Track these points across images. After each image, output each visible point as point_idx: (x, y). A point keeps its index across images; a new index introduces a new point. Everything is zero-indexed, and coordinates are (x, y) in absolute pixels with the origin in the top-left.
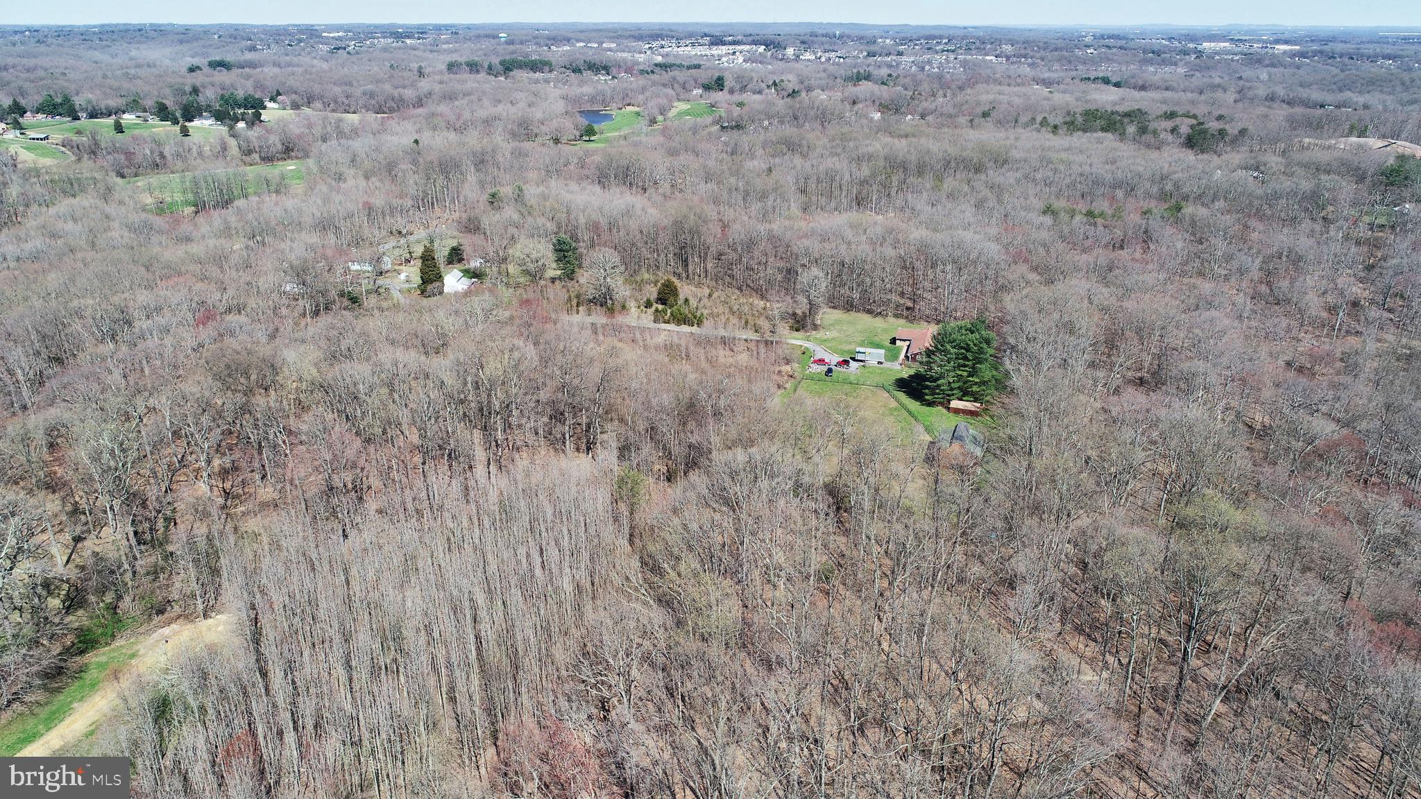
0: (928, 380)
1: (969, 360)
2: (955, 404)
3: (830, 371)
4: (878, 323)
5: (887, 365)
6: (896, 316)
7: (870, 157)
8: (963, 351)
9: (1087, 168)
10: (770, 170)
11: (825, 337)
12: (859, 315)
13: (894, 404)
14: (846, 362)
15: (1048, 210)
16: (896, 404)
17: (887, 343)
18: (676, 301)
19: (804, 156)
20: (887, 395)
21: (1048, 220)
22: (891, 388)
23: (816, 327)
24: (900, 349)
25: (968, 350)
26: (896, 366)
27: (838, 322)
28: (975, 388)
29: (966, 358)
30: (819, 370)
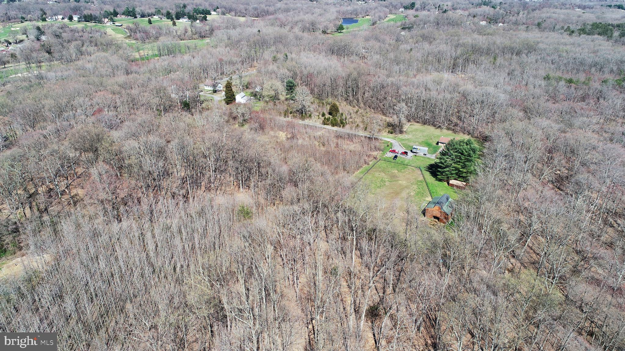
0: (441, 167)
1: (462, 160)
2: (452, 182)
3: (396, 157)
4: (437, 132)
5: (428, 156)
6: (448, 129)
7: (464, 45)
8: (459, 154)
9: (578, 55)
10: (411, 50)
11: (404, 138)
12: (429, 127)
13: (421, 178)
14: (406, 153)
15: (547, 78)
16: (422, 178)
17: (435, 144)
18: (336, 114)
19: (430, 43)
20: (420, 172)
21: (543, 83)
22: (423, 170)
23: (401, 132)
24: (439, 148)
25: (462, 154)
26: (433, 157)
27: (416, 130)
28: (464, 175)
29: (460, 158)
30: (391, 156)
